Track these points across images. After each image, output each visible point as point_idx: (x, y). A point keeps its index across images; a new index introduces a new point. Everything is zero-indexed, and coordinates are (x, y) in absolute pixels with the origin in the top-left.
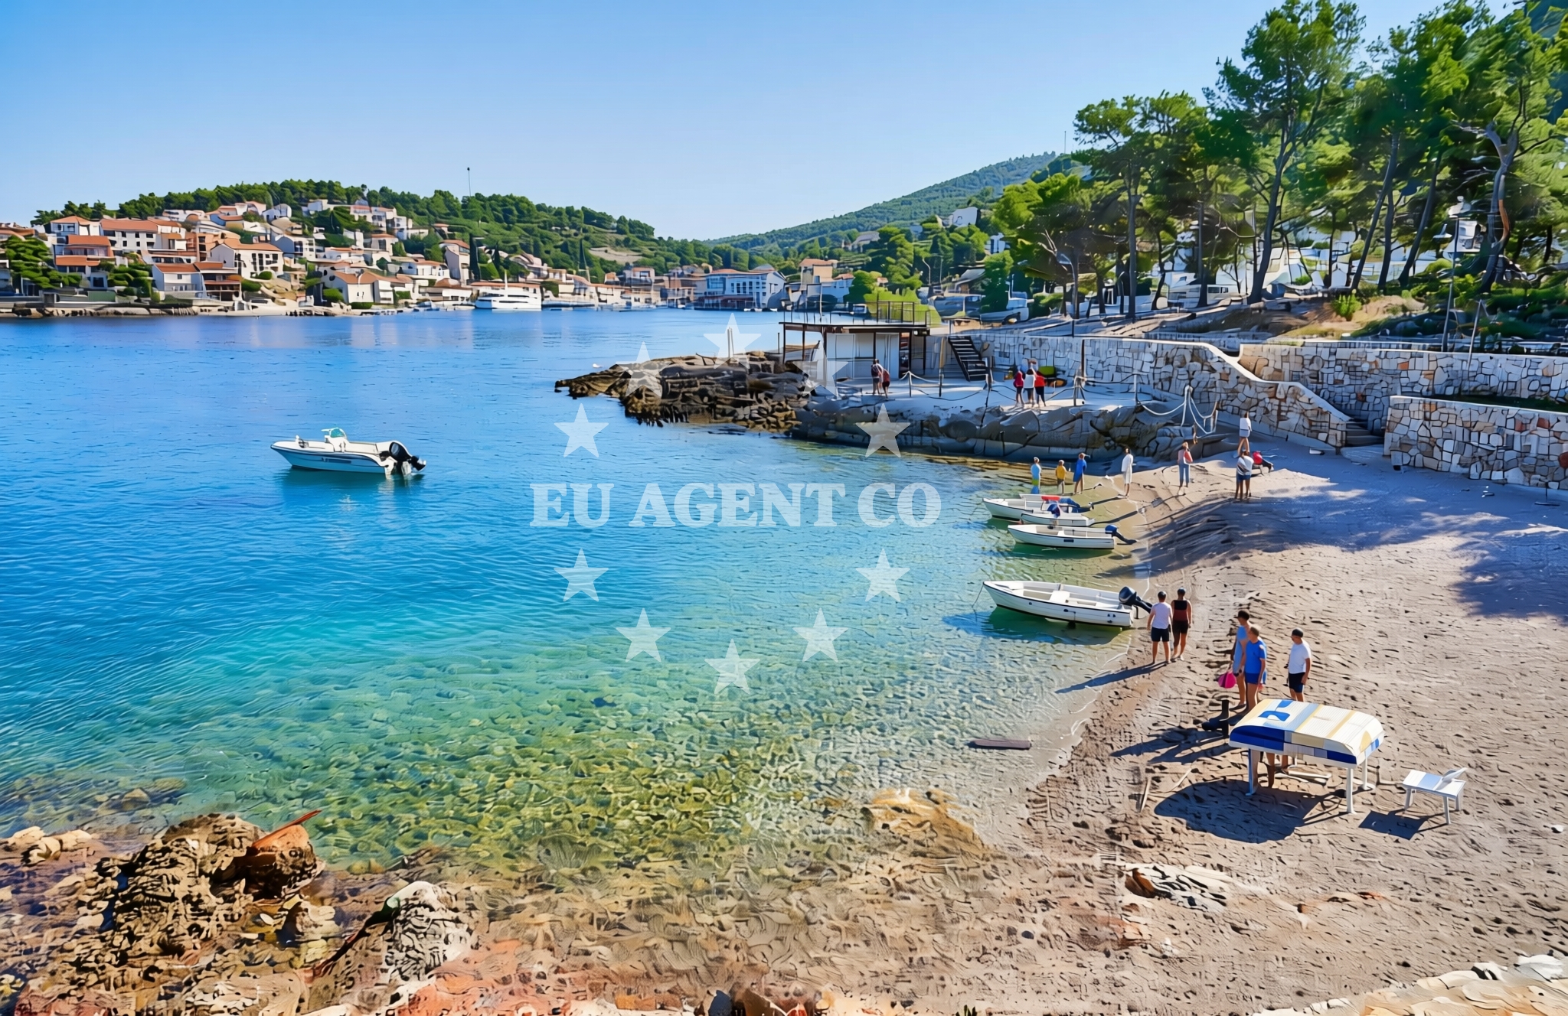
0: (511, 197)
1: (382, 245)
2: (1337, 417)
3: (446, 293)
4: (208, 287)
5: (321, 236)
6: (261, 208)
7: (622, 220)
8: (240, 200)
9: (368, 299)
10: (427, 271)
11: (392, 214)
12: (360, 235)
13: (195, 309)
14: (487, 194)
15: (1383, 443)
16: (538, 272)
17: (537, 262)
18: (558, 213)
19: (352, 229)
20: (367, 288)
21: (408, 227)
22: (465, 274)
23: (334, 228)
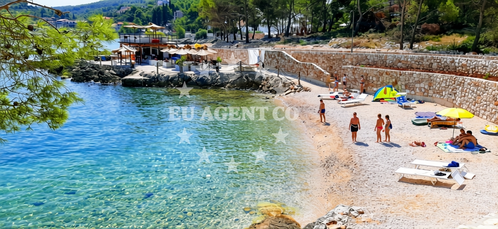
2: (326, 73)
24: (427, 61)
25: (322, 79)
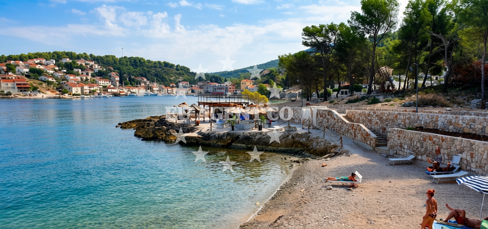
0: (137, 58)
1: (87, 74)
2: (373, 135)
3: (109, 90)
4: (18, 88)
5: (65, 71)
6: (44, 61)
7: (178, 66)
8: (36, 58)
9: (79, 92)
10: (103, 83)
11: (92, 63)
12: (80, 70)
13: (12, 96)
14: (128, 57)
15: (387, 146)
16: (145, 83)
17: (145, 80)
18: (155, 63)
19: (77, 68)
20: (79, 89)
21: (97, 67)
22: (118, 84)
23: (70, 68)
24: (480, 124)
25: (368, 142)
